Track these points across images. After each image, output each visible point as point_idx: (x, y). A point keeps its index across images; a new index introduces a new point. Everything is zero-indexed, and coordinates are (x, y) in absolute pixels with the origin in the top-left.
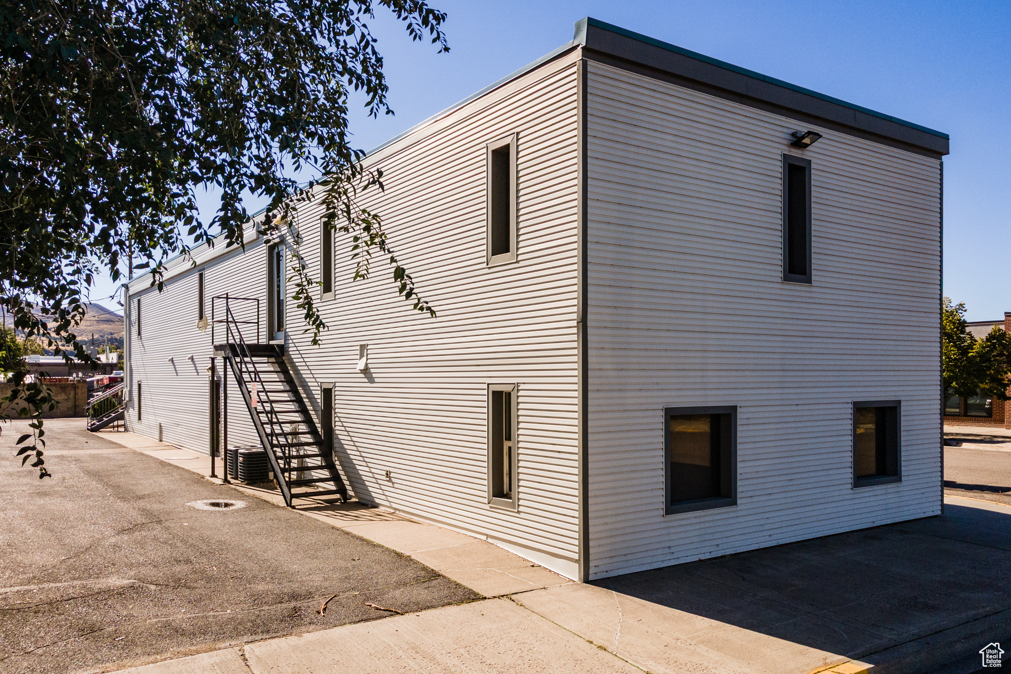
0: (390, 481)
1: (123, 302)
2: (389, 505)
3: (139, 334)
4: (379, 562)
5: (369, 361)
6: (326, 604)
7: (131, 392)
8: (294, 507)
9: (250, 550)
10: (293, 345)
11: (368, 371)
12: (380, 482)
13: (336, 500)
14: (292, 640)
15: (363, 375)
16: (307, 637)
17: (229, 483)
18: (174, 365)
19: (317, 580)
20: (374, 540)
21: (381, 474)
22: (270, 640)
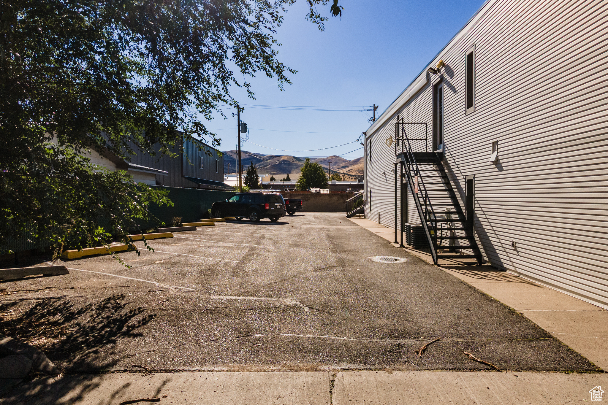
0: (516, 250)
1: (363, 143)
2: (514, 270)
3: (371, 160)
4: (491, 315)
5: (499, 154)
6: (428, 345)
7: (367, 195)
8: (439, 265)
9: (389, 292)
10: (448, 151)
11: (498, 162)
12: (507, 250)
13: (473, 263)
14: (382, 376)
15: (494, 166)
16: (397, 375)
17: (404, 247)
18: (385, 176)
19: (429, 323)
20: (493, 296)
21: (508, 244)
22: (362, 371)
